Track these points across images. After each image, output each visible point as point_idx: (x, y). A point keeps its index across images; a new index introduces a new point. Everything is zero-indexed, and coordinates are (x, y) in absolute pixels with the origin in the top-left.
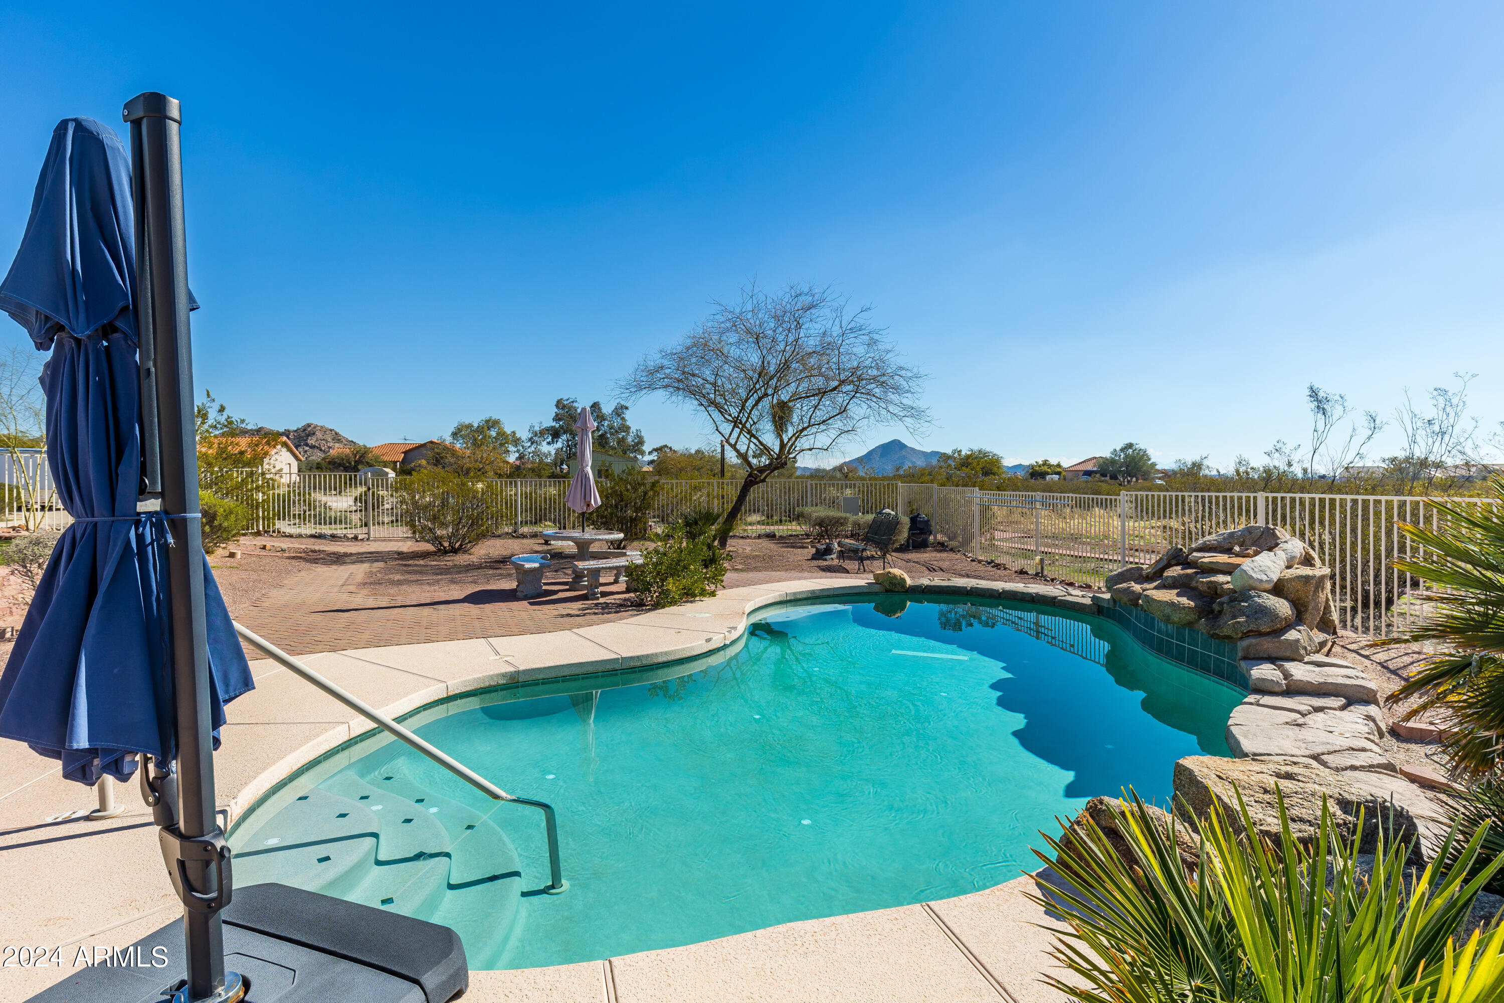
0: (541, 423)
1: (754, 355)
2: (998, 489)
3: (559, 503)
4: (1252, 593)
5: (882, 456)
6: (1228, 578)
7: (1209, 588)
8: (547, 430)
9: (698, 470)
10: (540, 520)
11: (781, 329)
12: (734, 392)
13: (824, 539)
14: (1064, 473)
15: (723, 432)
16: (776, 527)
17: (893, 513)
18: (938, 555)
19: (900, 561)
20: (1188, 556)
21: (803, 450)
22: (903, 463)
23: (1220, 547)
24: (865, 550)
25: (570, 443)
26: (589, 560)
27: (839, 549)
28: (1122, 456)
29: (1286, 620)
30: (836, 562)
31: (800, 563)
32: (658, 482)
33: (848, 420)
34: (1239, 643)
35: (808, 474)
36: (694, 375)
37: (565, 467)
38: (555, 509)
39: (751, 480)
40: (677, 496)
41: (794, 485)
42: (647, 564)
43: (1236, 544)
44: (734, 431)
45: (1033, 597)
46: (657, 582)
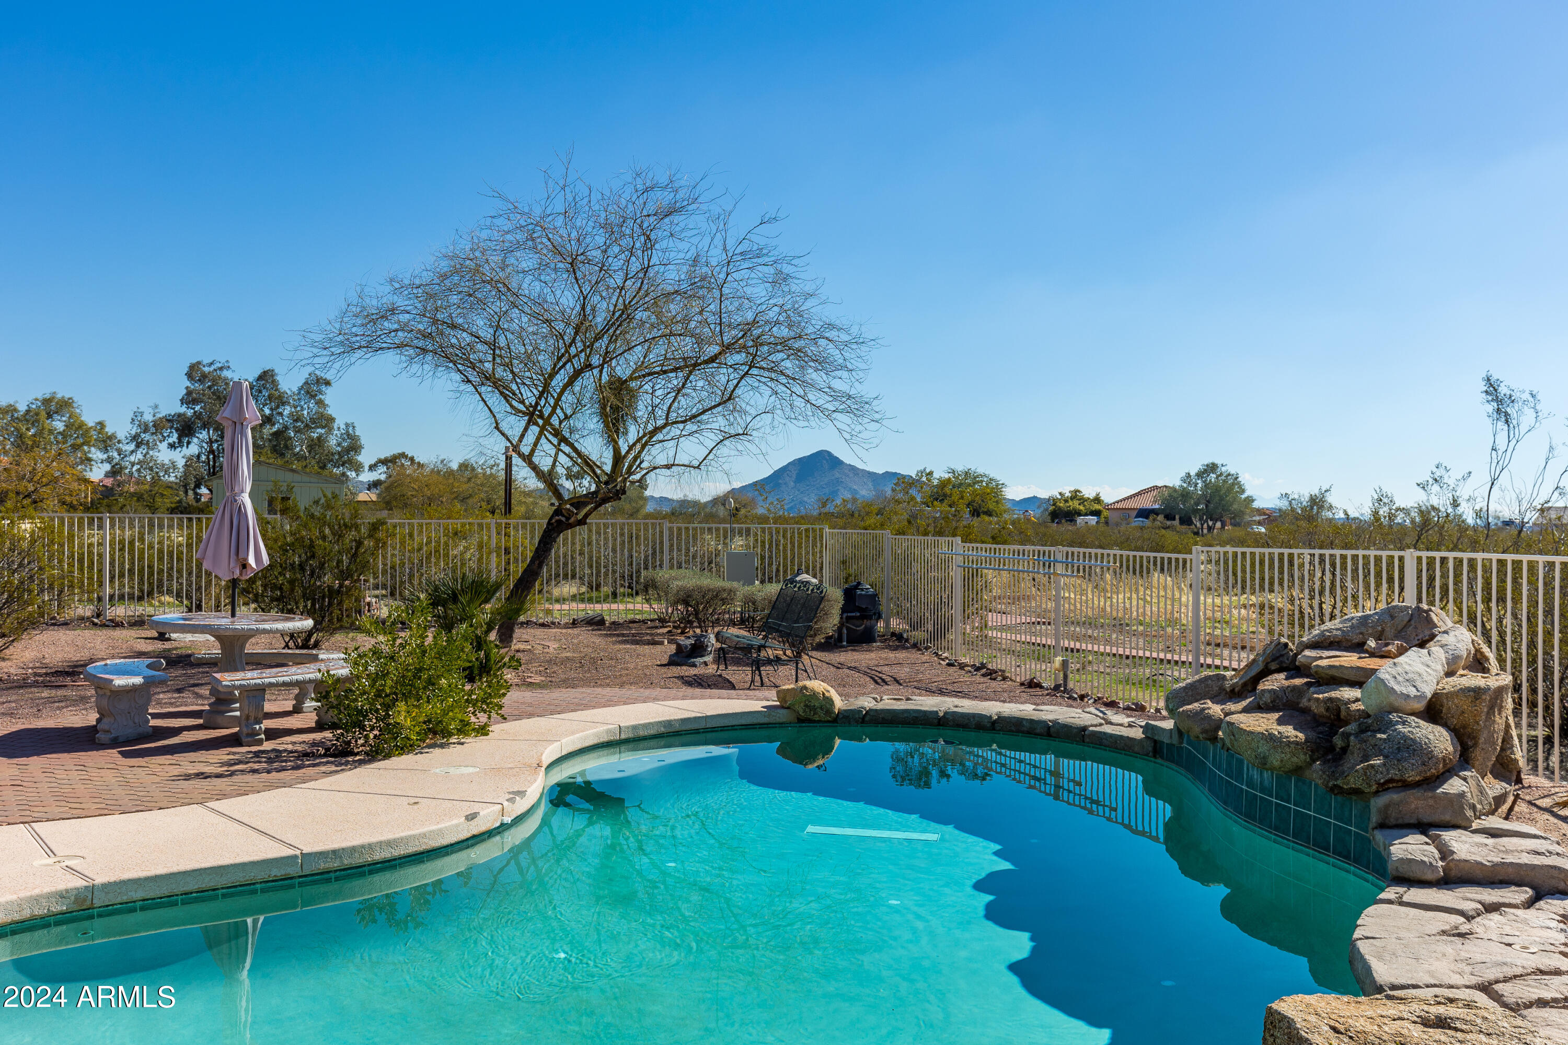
0: (156, 407)
1: (566, 292)
2: (995, 540)
3: (189, 561)
4: (1394, 717)
5: (799, 479)
6: (1356, 693)
7: (1328, 709)
8: (169, 420)
9: (464, 500)
10: (150, 594)
11: (616, 249)
12: (528, 360)
13: (691, 627)
14: (1105, 513)
15: (509, 433)
16: (606, 606)
17: (814, 581)
18: (891, 655)
19: (825, 665)
20: (1296, 655)
21: (655, 468)
22: (835, 493)
23: (1347, 640)
24: (764, 647)
25: (215, 446)
26: (244, 670)
27: (718, 645)
28: (1200, 485)
29: (1444, 760)
30: (712, 669)
31: (647, 672)
32: (382, 523)
33: (736, 414)
34: (1372, 801)
35: (666, 509)
36: (454, 326)
37: (204, 490)
38: (179, 571)
39: (559, 522)
40: (419, 550)
41: (639, 530)
42: (358, 677)
43: (1371, 635)
44: (529, 432)
45: (1049, 728)
46: (377, 711)
